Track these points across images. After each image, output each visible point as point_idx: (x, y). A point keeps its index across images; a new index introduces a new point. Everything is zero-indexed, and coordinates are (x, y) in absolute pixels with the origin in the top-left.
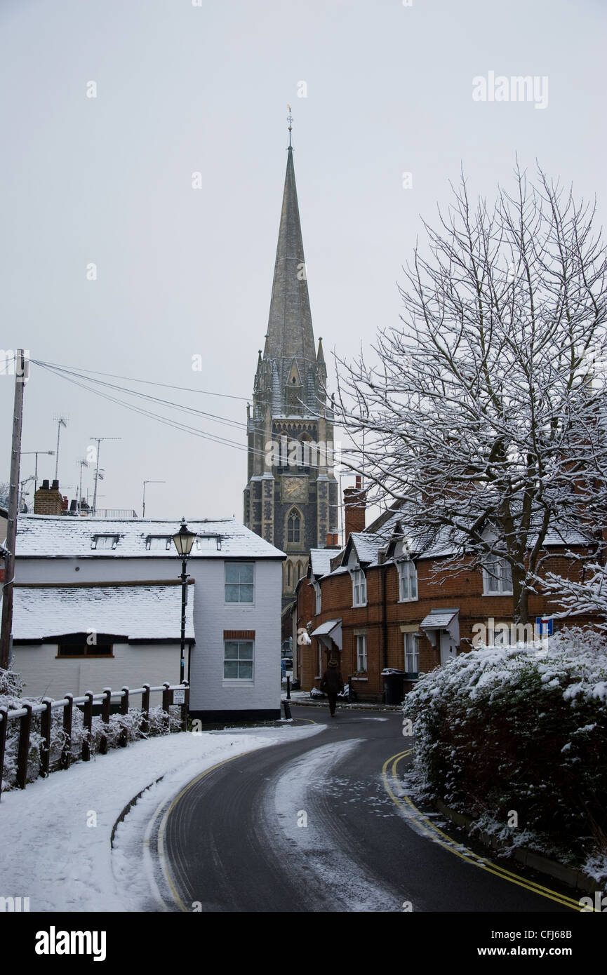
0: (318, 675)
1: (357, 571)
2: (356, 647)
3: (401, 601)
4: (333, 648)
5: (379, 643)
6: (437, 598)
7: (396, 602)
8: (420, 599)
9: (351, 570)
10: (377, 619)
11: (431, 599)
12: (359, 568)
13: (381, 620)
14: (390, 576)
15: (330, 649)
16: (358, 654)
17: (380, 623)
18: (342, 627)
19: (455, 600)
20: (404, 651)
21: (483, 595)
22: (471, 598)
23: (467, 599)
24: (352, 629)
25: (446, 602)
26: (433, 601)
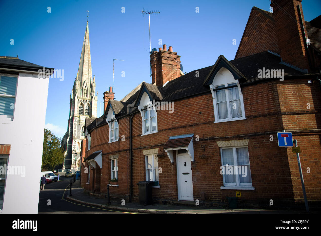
0: (88, 182)
1: (113, 120)
2: (111, 166)
3: (143, 135)
4: (96, 167)
5: (127, 163)
6: (174, 128)
7: (140, 136)
8: (159, 131)
9: (109, 121)
10: (126, 148)
11: (170, 129)
12: (114, 118)
13: (129, 148)
14: (135, 120)
15: (95, 168)
16: (112, 170)
17: (127, 150)
18: (102, 155)
19: (189, 129)
20: (145, 167)
21: (215, 122)
22: (204, 126)
23: (200, 126)
24: (108, 156)
25: (181, 131)
26: (170, 131)
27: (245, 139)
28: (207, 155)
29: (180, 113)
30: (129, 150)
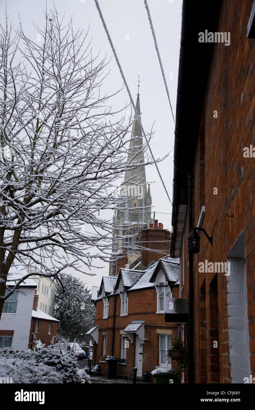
1: (106, 298)
2: (103, 342)
3: (121, 315)
5: (111, 340)
6: (135, 314)
7: (119, 316)
8: (128, 314)
9: (103, 297)
10: (111, 326)
11: (133, 314)
12: (106, 296)
14: (118, 301)
16: (104, 347)
18: (98, 330)
19: (143, 316)
20: (121, 346)
21: (156, 313)
22: (151, 315)
23: (149, 315)
24: (102, 332)
25: (139, 317)
26: (133, 316)
27: (170, 329)
28: (151, 339)
29: (139, 301)
30: (112, 328)
